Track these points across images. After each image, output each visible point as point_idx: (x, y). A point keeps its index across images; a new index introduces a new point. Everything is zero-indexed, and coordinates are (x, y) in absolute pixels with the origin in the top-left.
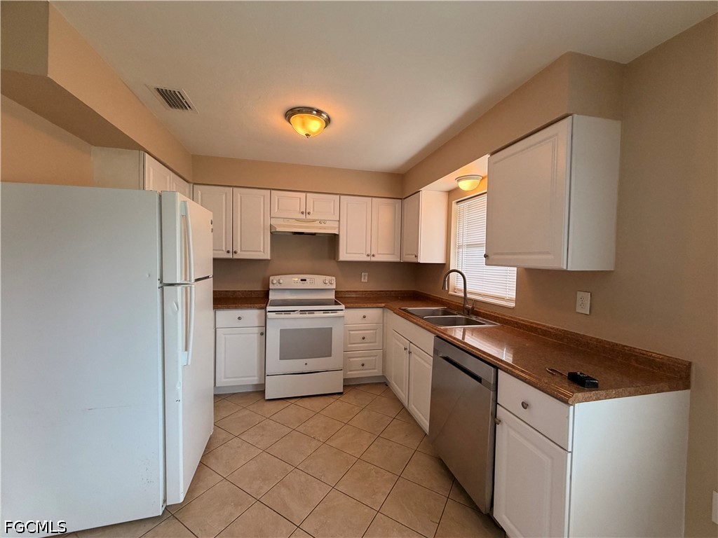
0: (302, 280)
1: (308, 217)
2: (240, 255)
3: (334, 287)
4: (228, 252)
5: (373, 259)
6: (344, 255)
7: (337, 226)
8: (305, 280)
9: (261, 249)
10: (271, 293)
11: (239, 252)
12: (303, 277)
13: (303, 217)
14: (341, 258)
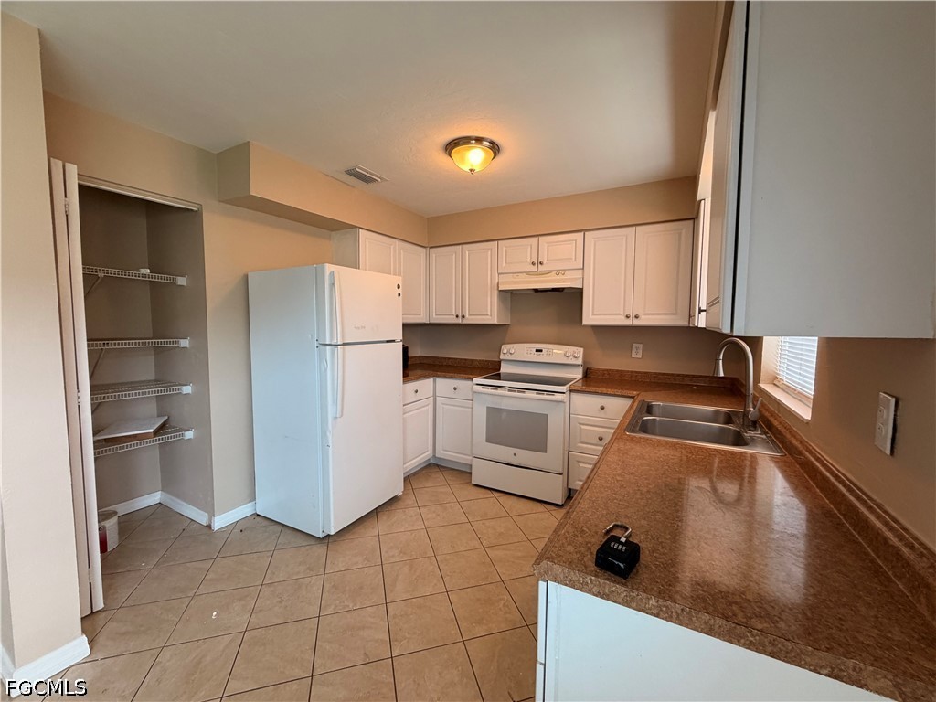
0: (537, 351)
1: (541, 268)
2: (470, 320)
3: (580, 361)
4: (457, 316)
5: (636, 322)
6: (590, 318)
7: (581, 276)
8: (541, 351)
9: (489, 312)
10: (502, 364)
11: (467, 316)
12: (539, 346)
13: (535, 269)
14: (585, 322)
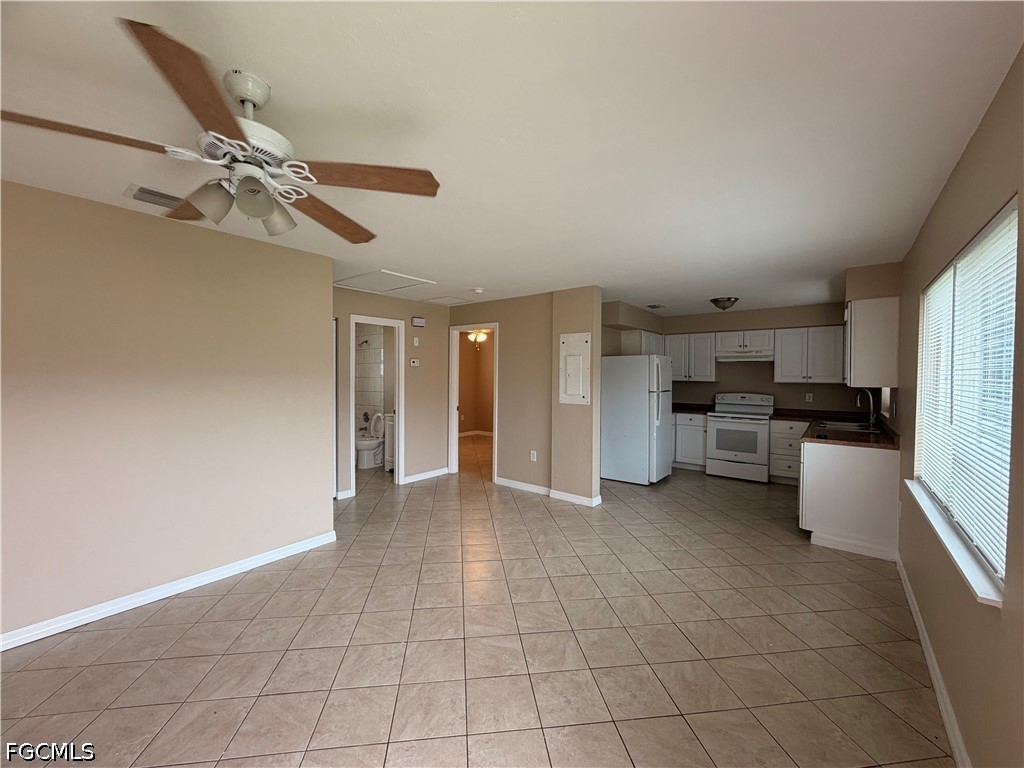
0: (742, 398)
1: (745, 349)
2: (694, 379)
3: (772, 403)
4: (685, 376)
5: (810, 381)
6: (779, 378)
7: (772, 354)
8: (745, 398)
9: (708, 374)
10: (716, 404)
11: (693, 376)
12: (744, 395)
13: (741, 349)
14: (776, 380)
